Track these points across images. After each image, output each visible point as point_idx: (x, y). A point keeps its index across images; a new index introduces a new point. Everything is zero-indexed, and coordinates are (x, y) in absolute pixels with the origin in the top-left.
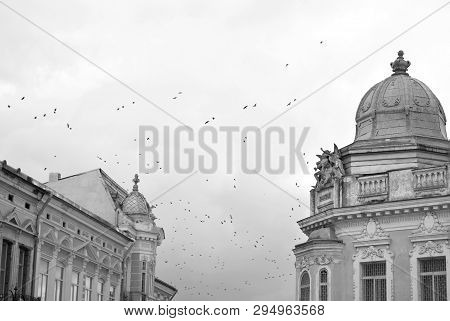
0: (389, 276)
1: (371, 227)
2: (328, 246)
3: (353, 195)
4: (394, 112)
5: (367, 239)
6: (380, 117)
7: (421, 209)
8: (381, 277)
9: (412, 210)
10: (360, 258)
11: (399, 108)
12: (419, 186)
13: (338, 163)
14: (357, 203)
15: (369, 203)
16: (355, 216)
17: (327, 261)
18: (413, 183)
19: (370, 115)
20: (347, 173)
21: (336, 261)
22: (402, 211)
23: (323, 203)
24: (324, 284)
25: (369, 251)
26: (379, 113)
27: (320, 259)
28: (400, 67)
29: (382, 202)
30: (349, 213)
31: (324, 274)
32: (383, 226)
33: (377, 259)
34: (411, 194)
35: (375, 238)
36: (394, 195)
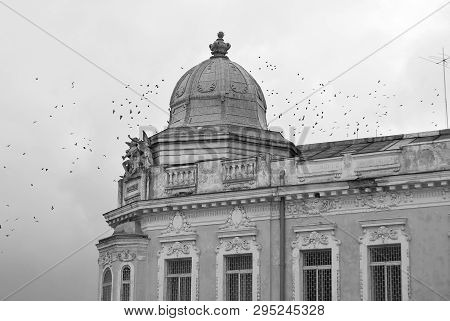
0: (194, 274)
1: (178, 221)
2: (132, 241)
3: (160, 186)
4: (209, 98)
5: (172, 234)
6: (194, 103)
7: (229, 202)
8: (186, 275)
9: (219, 203)
10: (165, 254)
11: (215, 93)
12: (228, 178)
14: (165, 195)
15: (176, 196)
16: (161, 209)
17: (130, 258)
18: (222, 174)
19: (184, 101)
20: (156, 163)
21: (140, 258)
22: (209, 204)
23: (130, 194)
24: (126, 282)
25: (174, 247)
26: (194, 98)
27: (123, 255)
28: (219, 49)
29: (190, 194)
30: (155, 206)
31: (126, 272)
32: (190, 220)
33: (182, 256)
34: (220, 186)
35: (182, 233)
36: (203, 187)
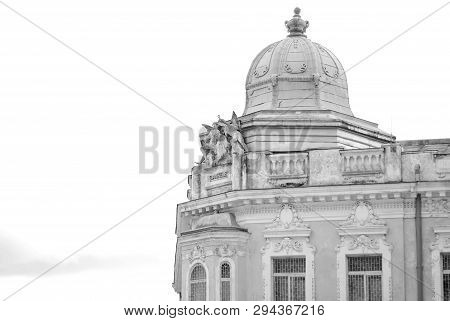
0: (309, 274)
1: (287, 215)
3: (261, 176)
4: (300, 80)
5: (282, 228)
6: (282, 85)
7: (353, 197)
8: (299, 275)
9: (341, 198)
10: (271, 252)
11: (307, 76)
12: (348, 170)
13: (236, 136)
14: (267, 185)
15: (283, 186)
16: (265, 201)
17: (230, 253)
18: (341, 165)
19: (270, 81)
21: (240, 253)
22: (328, 199)
24: (225, 279)
25: (283, 242)
26: (282, 79)
27: (221, 250)
29: (300, 185)
30: (259, 196)
31: (225, 269)
32: (302, 215)
33: (294, 254)
34: (338, 178)
35: (292, 228)
36: (314, 179)
